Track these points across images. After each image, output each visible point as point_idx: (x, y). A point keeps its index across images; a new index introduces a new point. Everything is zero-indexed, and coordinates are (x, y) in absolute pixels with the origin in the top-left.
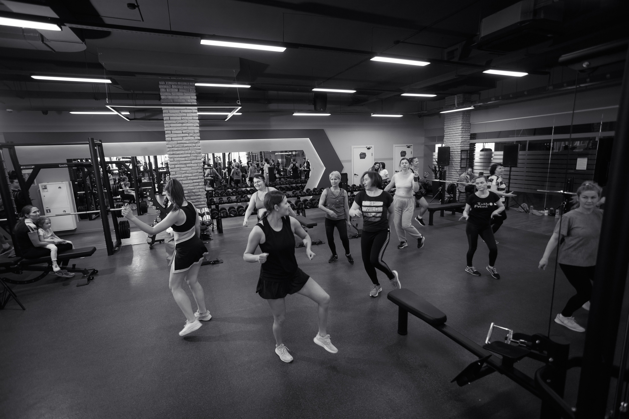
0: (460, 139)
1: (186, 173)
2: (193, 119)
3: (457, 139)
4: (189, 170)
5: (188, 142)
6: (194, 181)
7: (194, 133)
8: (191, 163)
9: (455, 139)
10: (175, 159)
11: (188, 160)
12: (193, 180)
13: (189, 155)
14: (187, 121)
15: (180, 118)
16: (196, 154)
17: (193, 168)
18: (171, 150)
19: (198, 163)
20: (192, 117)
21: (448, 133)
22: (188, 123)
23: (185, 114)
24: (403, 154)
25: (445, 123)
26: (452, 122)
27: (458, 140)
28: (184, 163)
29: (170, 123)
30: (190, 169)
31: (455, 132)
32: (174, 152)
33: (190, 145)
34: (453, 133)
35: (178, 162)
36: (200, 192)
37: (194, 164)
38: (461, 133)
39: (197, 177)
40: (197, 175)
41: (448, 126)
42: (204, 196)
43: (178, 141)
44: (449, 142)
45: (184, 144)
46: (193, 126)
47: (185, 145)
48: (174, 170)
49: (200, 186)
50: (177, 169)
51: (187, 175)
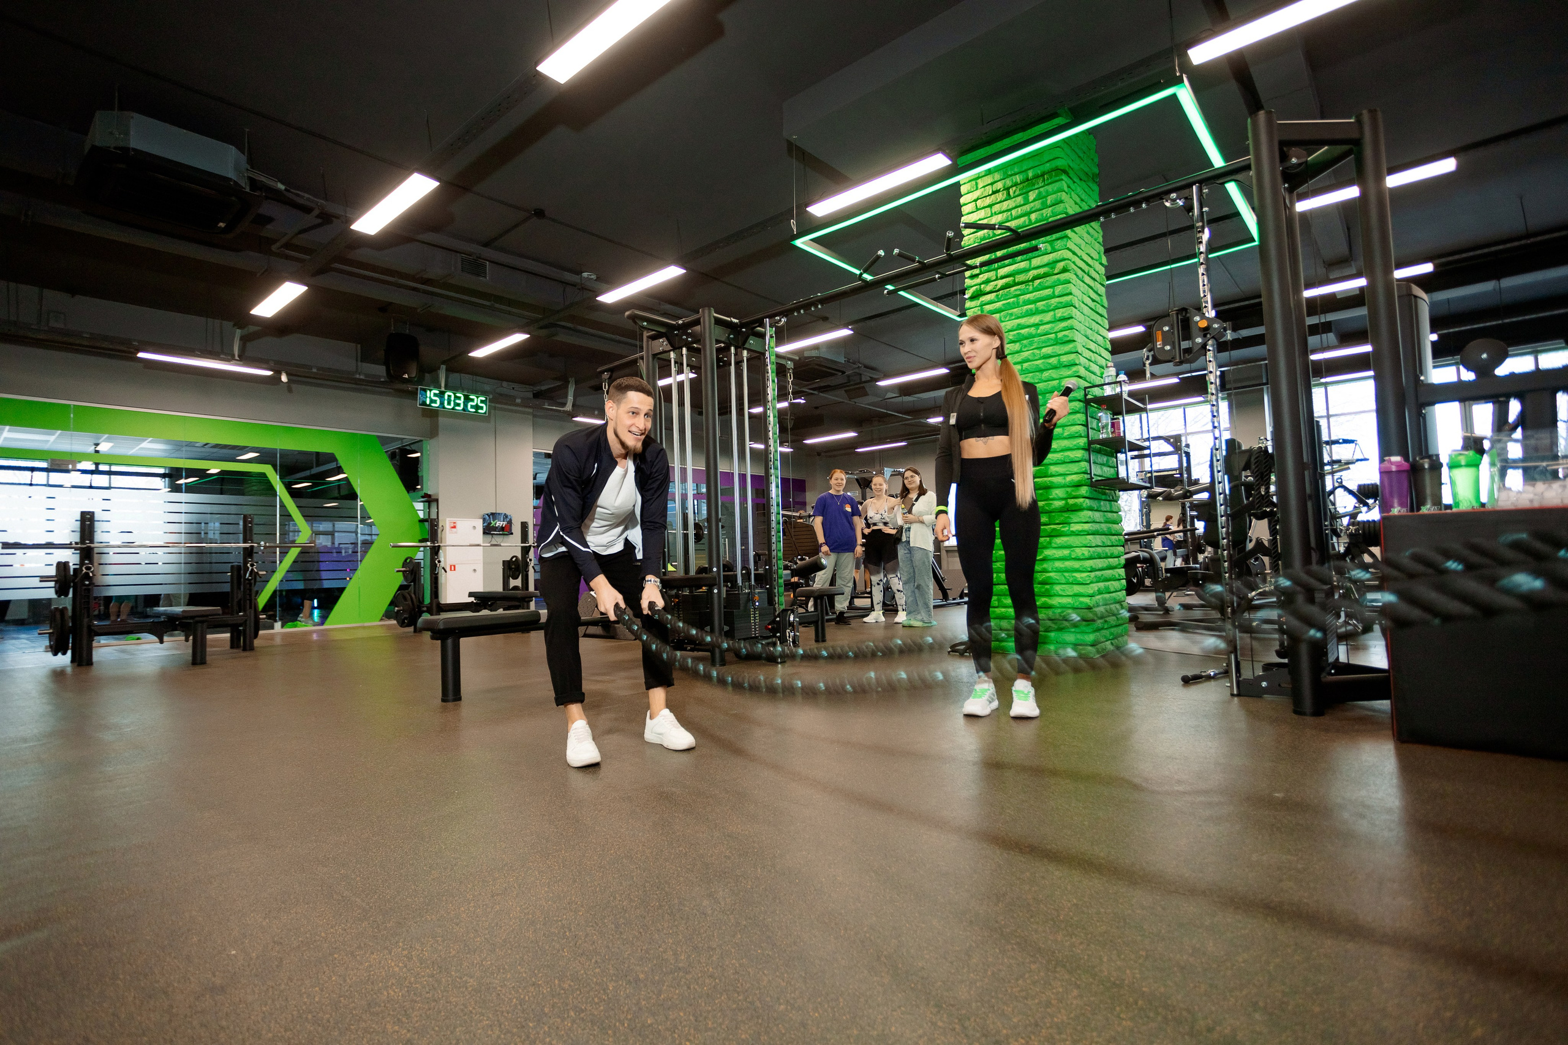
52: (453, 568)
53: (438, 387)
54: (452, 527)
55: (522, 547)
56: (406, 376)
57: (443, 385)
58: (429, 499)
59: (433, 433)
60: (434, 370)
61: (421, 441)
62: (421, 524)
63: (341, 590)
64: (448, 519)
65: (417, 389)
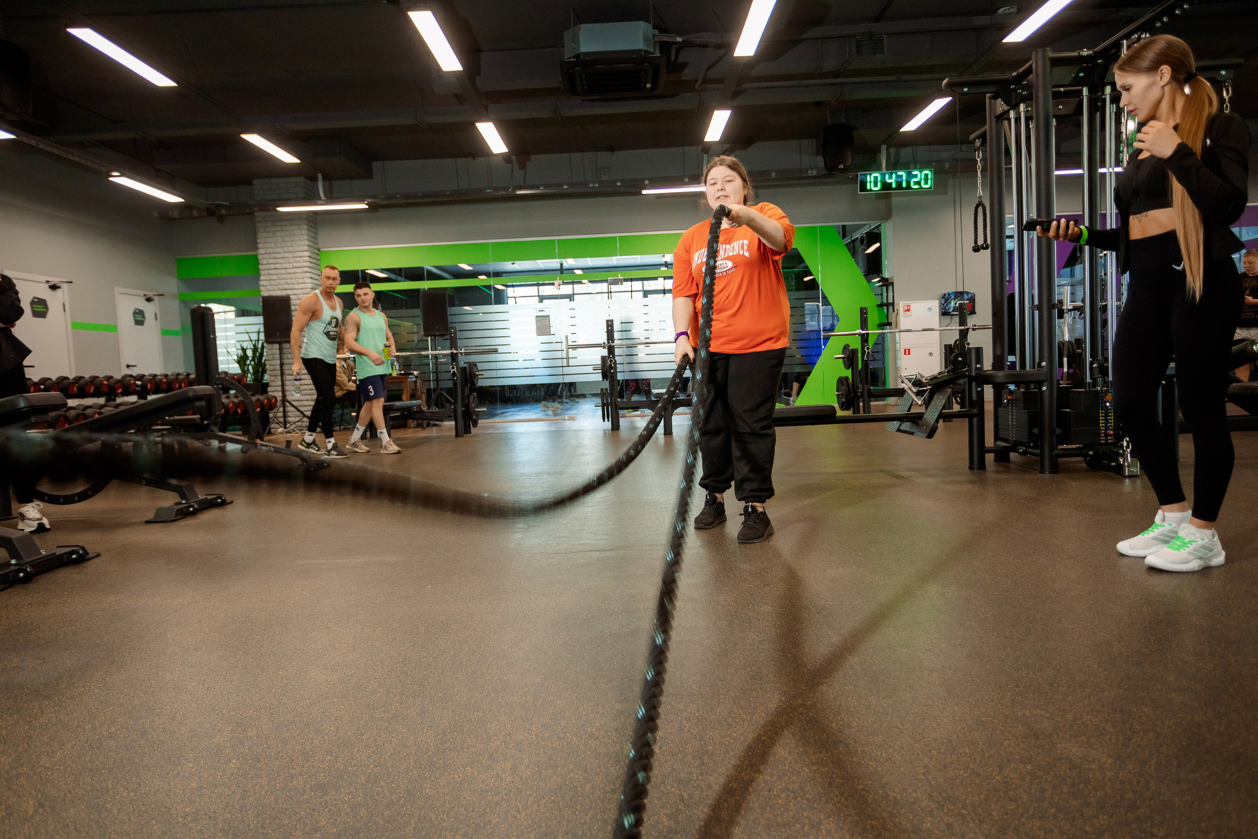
0: (309, 280)
3: (301, 281)
9: (293, 281)
21: (273, 266)
24: (139, 318)
25: (259, 241)
26: (281, 240)
27: (302, 283)
31: (291, 266)
34: (285, 266)
38: (310, 267)
41: (271, 251)
44: (276, 287)
52: (907, 352)
53: (878, 169)
54: (906, 311)
55: (961, 331)
56: (842, 166)
57: (884, 166)
58: (886, 283)
59: (887, 215)
60: (876, 151)
61: (880, 225)
62: (879, 308)
63: (809, 373)
64: (901, 303)
65: (857, 175)
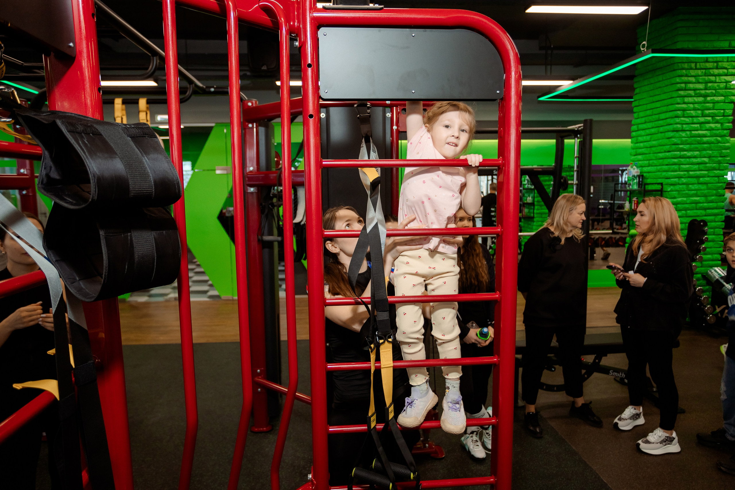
1: (697, 196)
2: (726, 88)
4: (701, 190)
5: (707, 133)
6: (709, 211)
7: (724, 116)
8: (707, 176)
10: (682, 166)
11: (703, 169)
12: (705, 209)
13: (706, 160)
14: (714, 91)
15: (701, 86)
16: (720, 158)
17: (710, 185)
18: (677, 148)
19: (720, 175)
20: (725, 84)
22: (716, 95)
23: (713, 78)
28: (695, 175)
29: (685, 96)
30: (704, 187)
32: (682, 153)
33: (713, 139)
35: (686, 173)
36: (714, 235)
37: (714, 178)
39: (714, 205)
40: (715, 199)
42: (720, 244)
43: (693, 132)
45: (702, 138)
46: (724, 102)
47: (705, 139)
48: (677, 187)
49: (717, 223)
50: (681, 186)
51: (697, 199)
